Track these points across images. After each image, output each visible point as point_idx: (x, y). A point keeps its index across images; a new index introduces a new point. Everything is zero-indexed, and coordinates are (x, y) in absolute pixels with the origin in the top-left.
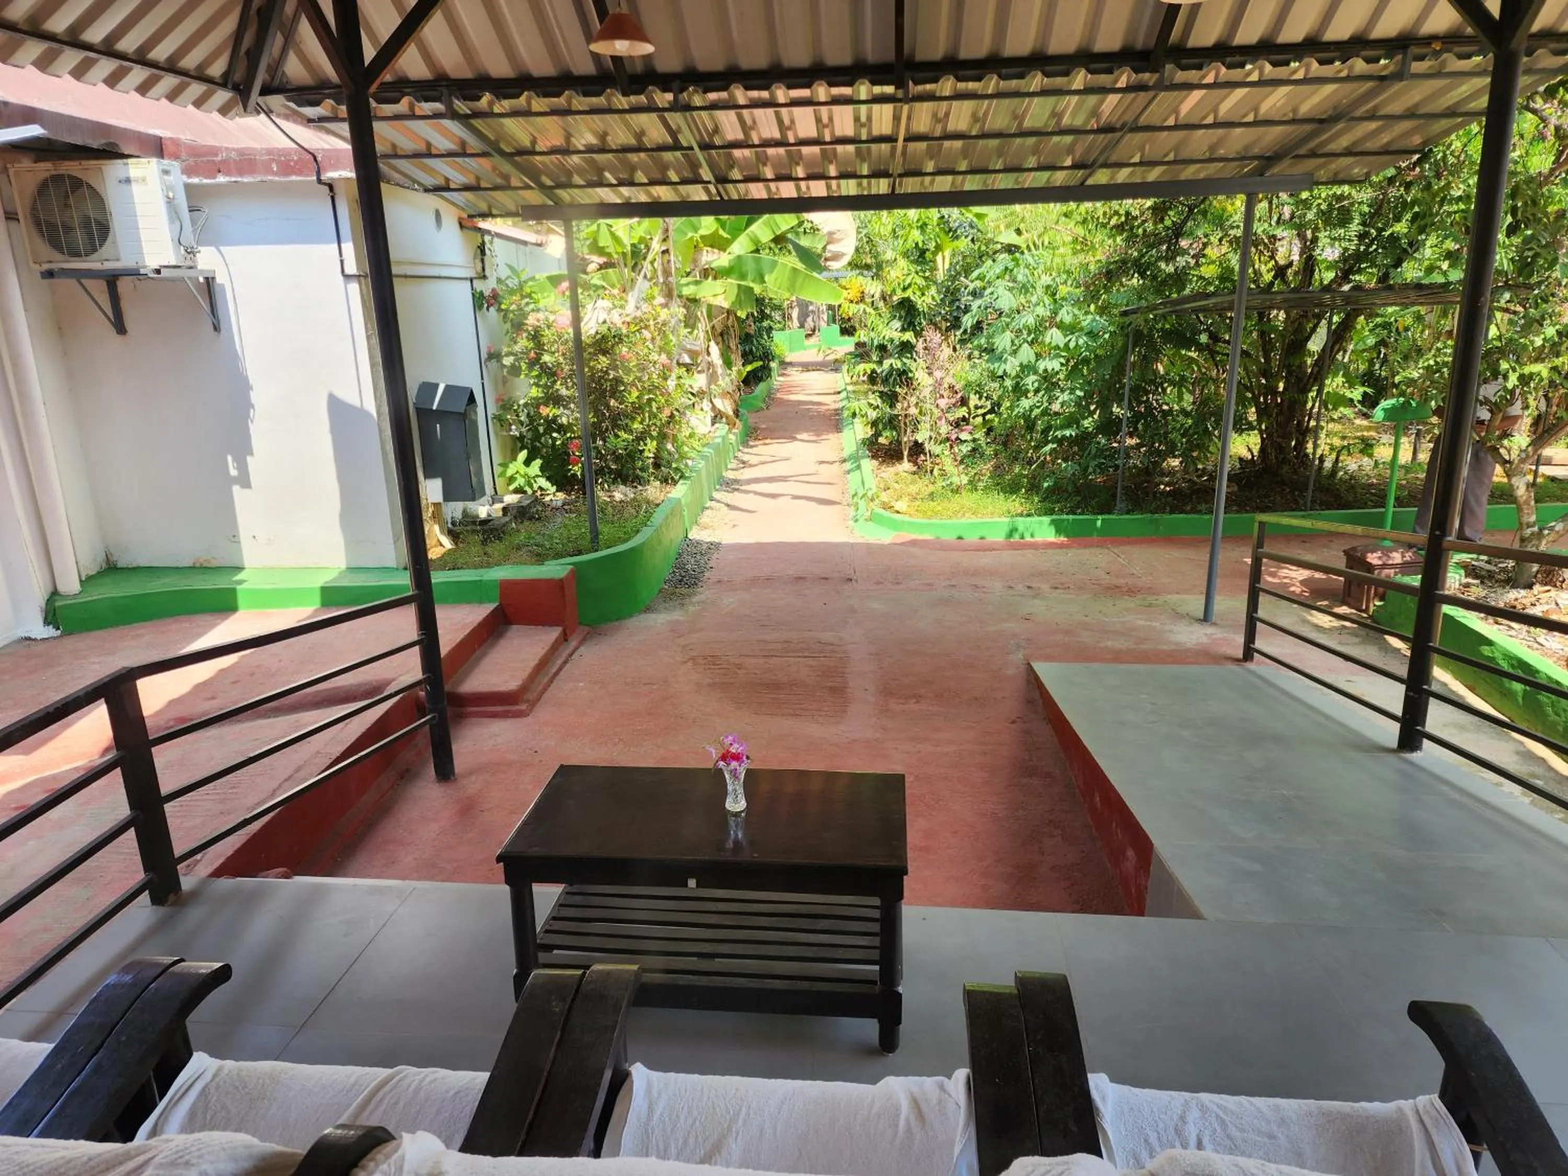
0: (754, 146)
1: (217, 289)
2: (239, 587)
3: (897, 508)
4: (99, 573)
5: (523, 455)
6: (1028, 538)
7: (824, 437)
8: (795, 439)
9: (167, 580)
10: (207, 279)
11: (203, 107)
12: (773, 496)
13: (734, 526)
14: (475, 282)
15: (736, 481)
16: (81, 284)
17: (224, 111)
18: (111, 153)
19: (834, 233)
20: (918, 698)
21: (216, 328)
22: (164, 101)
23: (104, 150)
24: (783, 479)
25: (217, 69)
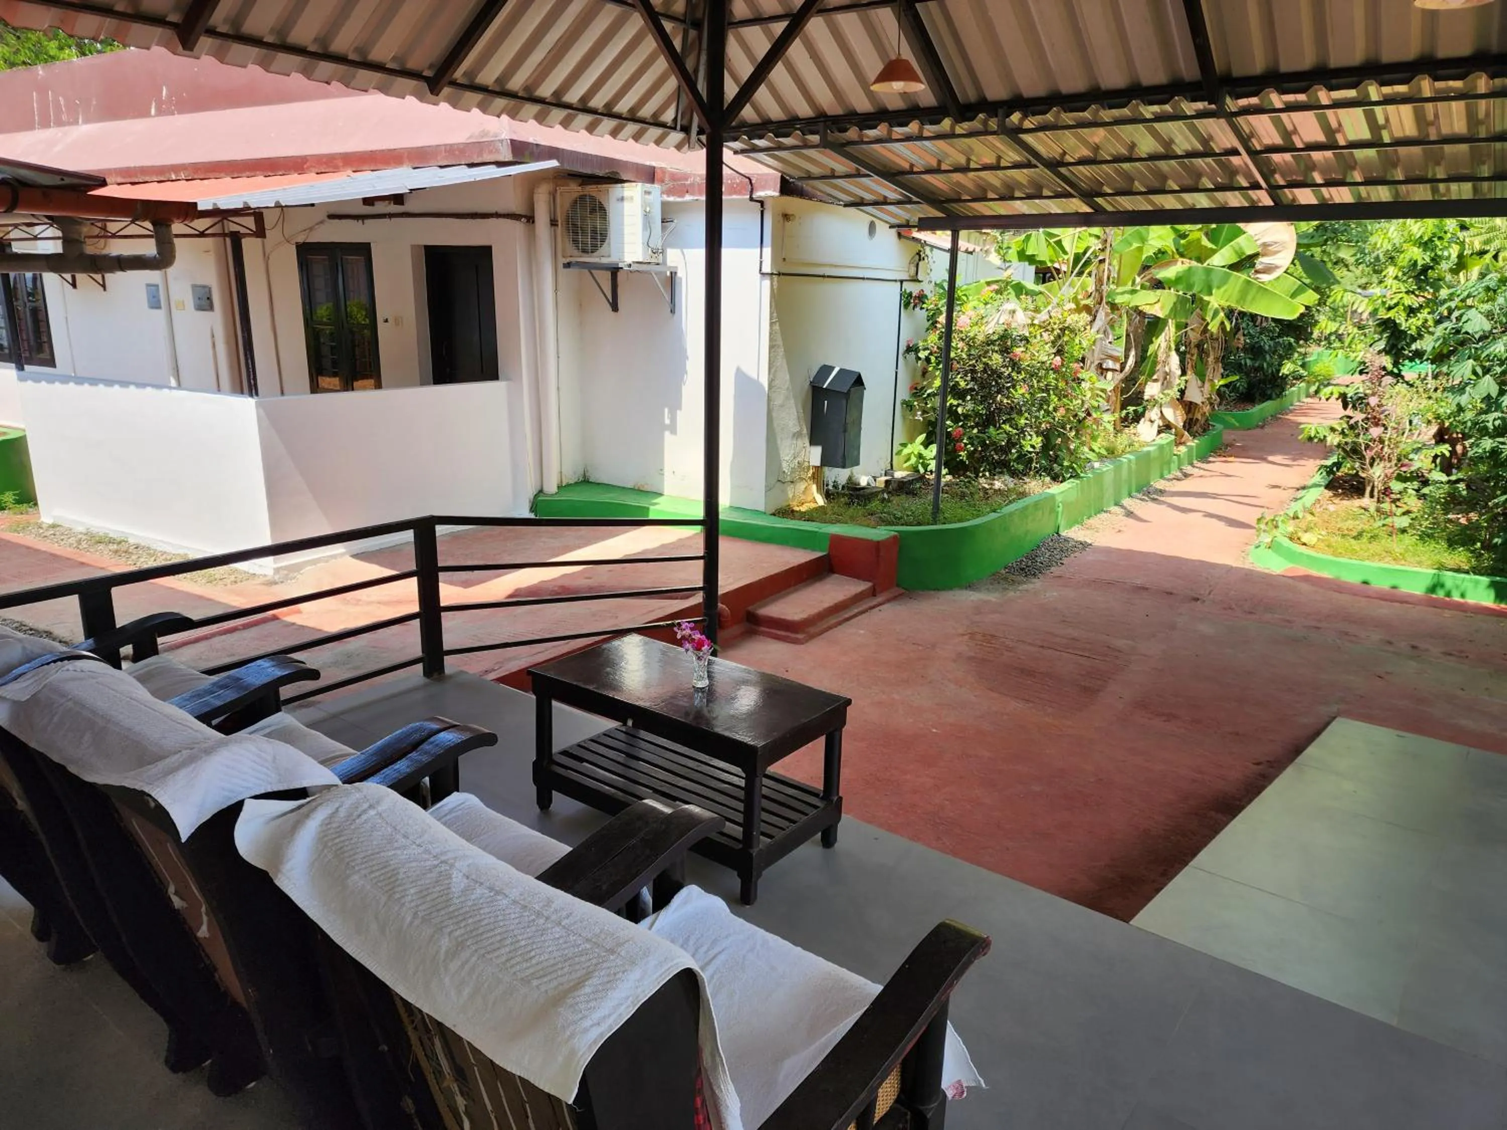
0: (1177, 157)
1: (677, 281)
2: (652, 508)
3: (1304, 540)
4: (576, 483)
5: (922, 437)
6: (1456, 598)
7: (1302, 462)
8: (1264, 460)
9: (611, 495)
10: (671, 273)
11: (662, 145)
12: (1184, 510)
13: (1120, 531)
14: (905, 284)
15: (1162, 492)
16: (591, 273)
17: (679, 147)
18: (614, 179)
19: (1269, 245)
20: (1170, 717)
21: (673, 311)
22: (631, 141)
23: (609, 178)
24: (1214, 496)
25: (668, 116)
